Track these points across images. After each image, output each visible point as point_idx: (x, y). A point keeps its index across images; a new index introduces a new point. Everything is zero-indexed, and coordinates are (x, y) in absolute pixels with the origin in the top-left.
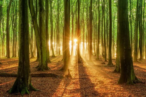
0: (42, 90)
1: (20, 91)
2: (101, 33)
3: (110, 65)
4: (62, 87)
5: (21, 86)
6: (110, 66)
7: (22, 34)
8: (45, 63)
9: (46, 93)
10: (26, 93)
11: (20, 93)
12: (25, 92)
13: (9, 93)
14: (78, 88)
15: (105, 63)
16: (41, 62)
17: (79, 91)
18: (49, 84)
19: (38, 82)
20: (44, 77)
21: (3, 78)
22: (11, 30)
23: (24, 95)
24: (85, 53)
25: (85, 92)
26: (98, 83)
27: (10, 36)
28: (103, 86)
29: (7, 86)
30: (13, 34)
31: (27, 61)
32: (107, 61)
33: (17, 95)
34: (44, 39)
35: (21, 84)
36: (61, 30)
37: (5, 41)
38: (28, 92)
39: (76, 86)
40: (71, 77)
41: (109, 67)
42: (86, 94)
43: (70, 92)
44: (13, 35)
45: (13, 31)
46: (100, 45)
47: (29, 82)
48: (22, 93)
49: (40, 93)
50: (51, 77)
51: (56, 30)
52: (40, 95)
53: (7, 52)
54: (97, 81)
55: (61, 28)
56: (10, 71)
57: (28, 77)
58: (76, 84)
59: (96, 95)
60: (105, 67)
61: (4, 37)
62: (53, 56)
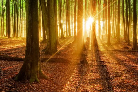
0: (53, 79)
1: (29, 78)
2: (121, 10)
3: (134, 50)
4: (78, 76)
5: (29, 72)
6: (135, 52)
7: (30, 9)
8: (54, 45)
9: (59, 82)
10: (36, 81)
11: (29, 81)
12: (34, 80)
13: (15, 80)
14: (98, 78)
15: (128, 48)
16: (49, 44)
17: (99, 81)
18: (61, 71)
19: (48, 69)
20: (54, 62)
21: (4, 62)
22: (12, 4)
23: (33, 83)
24: (102, 35)
25: (108, 83)
26: (123, 72)
27: (11, 12)
28: (129, 77)
29: (12, 72)
30: (14, 9)
31: (36, 42)
32: (130, 45)
33: (25, 83)
34: (52, 16)
35: (29, 70)
36: (71, 5)
37: (5, 18)
38: (38, 80)
39: (95, 75)
40: (87, 63)
41: (133, 53)
42: (108, 85)
43: (89, 82)
44: (14, 11)
45: (13, 7)
46: (120, 25)
47: (38, 68)
48: (30, 81)
49: (52, 82)
50: (62, 62)
51: (65, 6)
52: (52, 84)
53: (7, 31)
54: (121, 69)
55: (71, 3)
56: (12, 53)
57: (38, 62)
58: (95, 73)
59: (122, 87)
60: (129, 52)
61: (3, 13)
62: (63, 38)
